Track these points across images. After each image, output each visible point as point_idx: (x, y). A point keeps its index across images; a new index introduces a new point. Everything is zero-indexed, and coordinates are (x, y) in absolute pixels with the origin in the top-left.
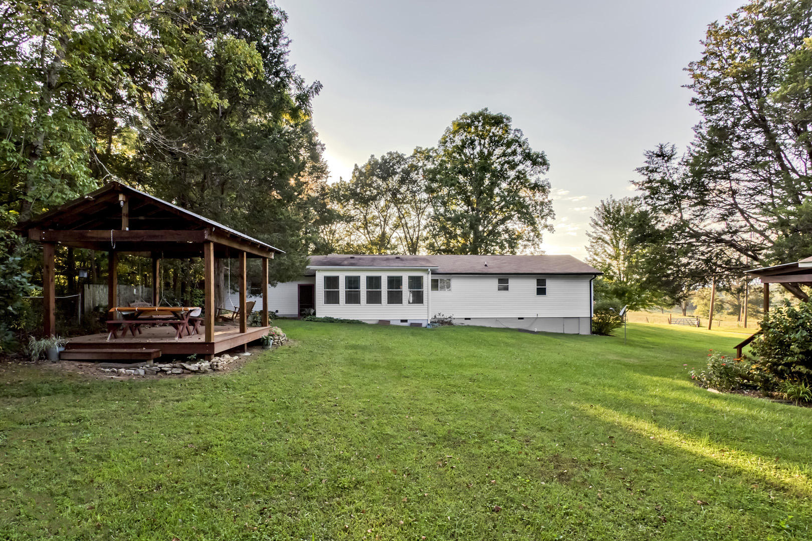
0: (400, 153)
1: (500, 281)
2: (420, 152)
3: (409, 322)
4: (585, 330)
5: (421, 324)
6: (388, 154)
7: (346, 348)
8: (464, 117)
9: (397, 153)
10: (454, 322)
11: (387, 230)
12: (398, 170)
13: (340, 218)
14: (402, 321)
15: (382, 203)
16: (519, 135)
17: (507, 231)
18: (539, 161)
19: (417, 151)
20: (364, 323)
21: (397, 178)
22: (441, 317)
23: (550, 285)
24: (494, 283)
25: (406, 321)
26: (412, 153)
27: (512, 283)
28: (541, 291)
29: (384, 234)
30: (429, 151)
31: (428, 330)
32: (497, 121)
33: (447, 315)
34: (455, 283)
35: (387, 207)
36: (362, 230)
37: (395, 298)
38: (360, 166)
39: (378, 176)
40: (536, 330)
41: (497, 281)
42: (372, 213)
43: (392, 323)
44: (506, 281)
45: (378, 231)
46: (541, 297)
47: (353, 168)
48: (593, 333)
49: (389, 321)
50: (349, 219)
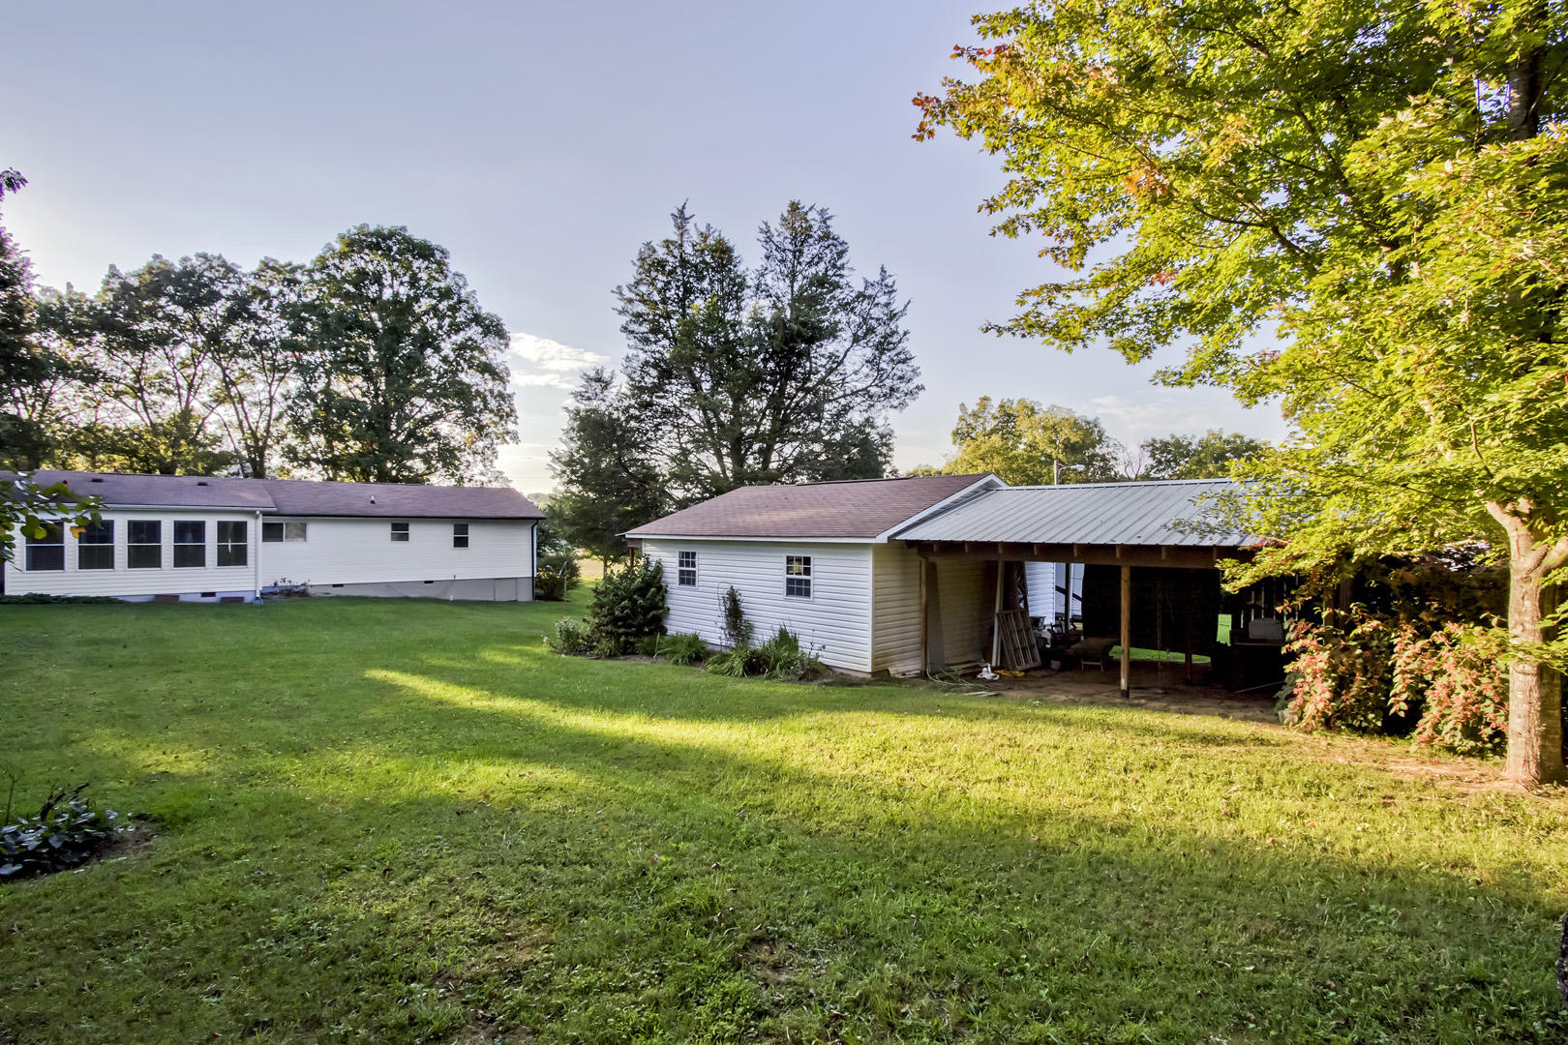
0: (230, 260)
1: (395, 527)
2: (273, 269)
3: (218, 597)
4: (525, 595)
5: (242, 598)
6: (199, 256)
7: (78, 644)
8: (362, 230)
9: (220, 258)
10: (311, 591)
11: (195, 404)
12: (224, 292)
13: (65, 369)
14: (204, 595)
15: (183, 351)
16: (461, 283)
17: (436, 436)
18: (494, 329)
19: (266, 265)
20: (121, 602)
21: (221, 307)
22: (287, 584)
23: (474, 533)
24: (385, 531)
25: (213, 594)
26: (255, 267)
27: (415, 531)
28: (461, 542)
29: (186, 414)
30: (293, 270)
31: (257, 607)
32: (425, 251)
33: (297, 580)
34: (314, 530)
35: (195, 362)
36: (130, 401)
37: (189, 556)
38: (123, 271)
39: (172, 297)
40: (451, 598)
41: (389, 527)
42: (154, 366)
43: (182, 598)
44: (406, 527)
45: (171, 407)
46: (461, 551)
47: (106, 271)
48: (537, 597)
49: (176, 597)
50: (90, 375)
